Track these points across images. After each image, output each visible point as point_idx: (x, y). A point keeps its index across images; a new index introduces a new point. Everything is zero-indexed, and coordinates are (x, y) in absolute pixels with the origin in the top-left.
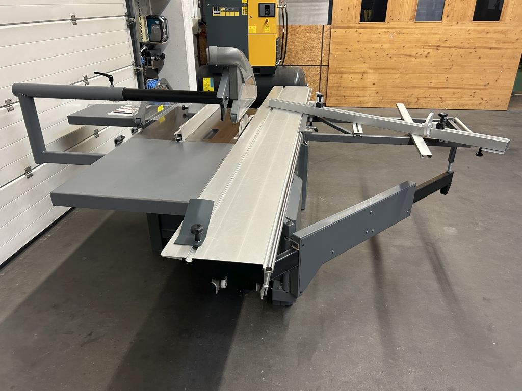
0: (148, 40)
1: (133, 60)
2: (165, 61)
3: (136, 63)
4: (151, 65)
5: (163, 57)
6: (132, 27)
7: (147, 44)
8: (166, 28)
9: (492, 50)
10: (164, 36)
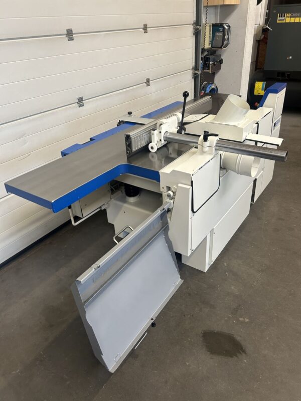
0: (210, 46)
1: (194, 64)
2: (222, 65)
3: (196, 68)
4: (209, 69)
5: (221, 62)
6: (197, 34)
7: (208, 50)
8: (228, 34)
10: (225, 42)
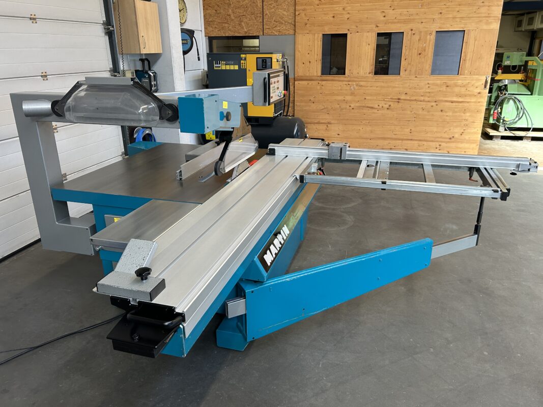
9: (454, 104)
10: (154, 88)
